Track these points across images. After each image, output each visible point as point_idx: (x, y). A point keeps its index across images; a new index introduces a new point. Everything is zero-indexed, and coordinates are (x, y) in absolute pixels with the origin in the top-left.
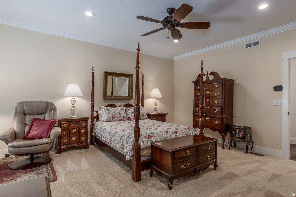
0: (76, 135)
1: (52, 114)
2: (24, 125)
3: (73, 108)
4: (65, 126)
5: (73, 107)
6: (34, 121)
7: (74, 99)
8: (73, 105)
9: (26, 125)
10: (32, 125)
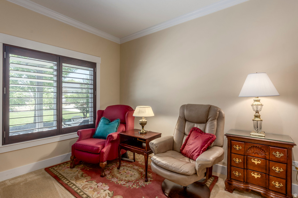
0: (260, 171)
1: (214, 125)
2: (183, 134)
3: (257, 119)
4: (237, 148)
5: (256, 116)
6: (192, 131)
7: (259, 101)
8: (257, 112)
9: (185, 134)
10: (189, 136)
